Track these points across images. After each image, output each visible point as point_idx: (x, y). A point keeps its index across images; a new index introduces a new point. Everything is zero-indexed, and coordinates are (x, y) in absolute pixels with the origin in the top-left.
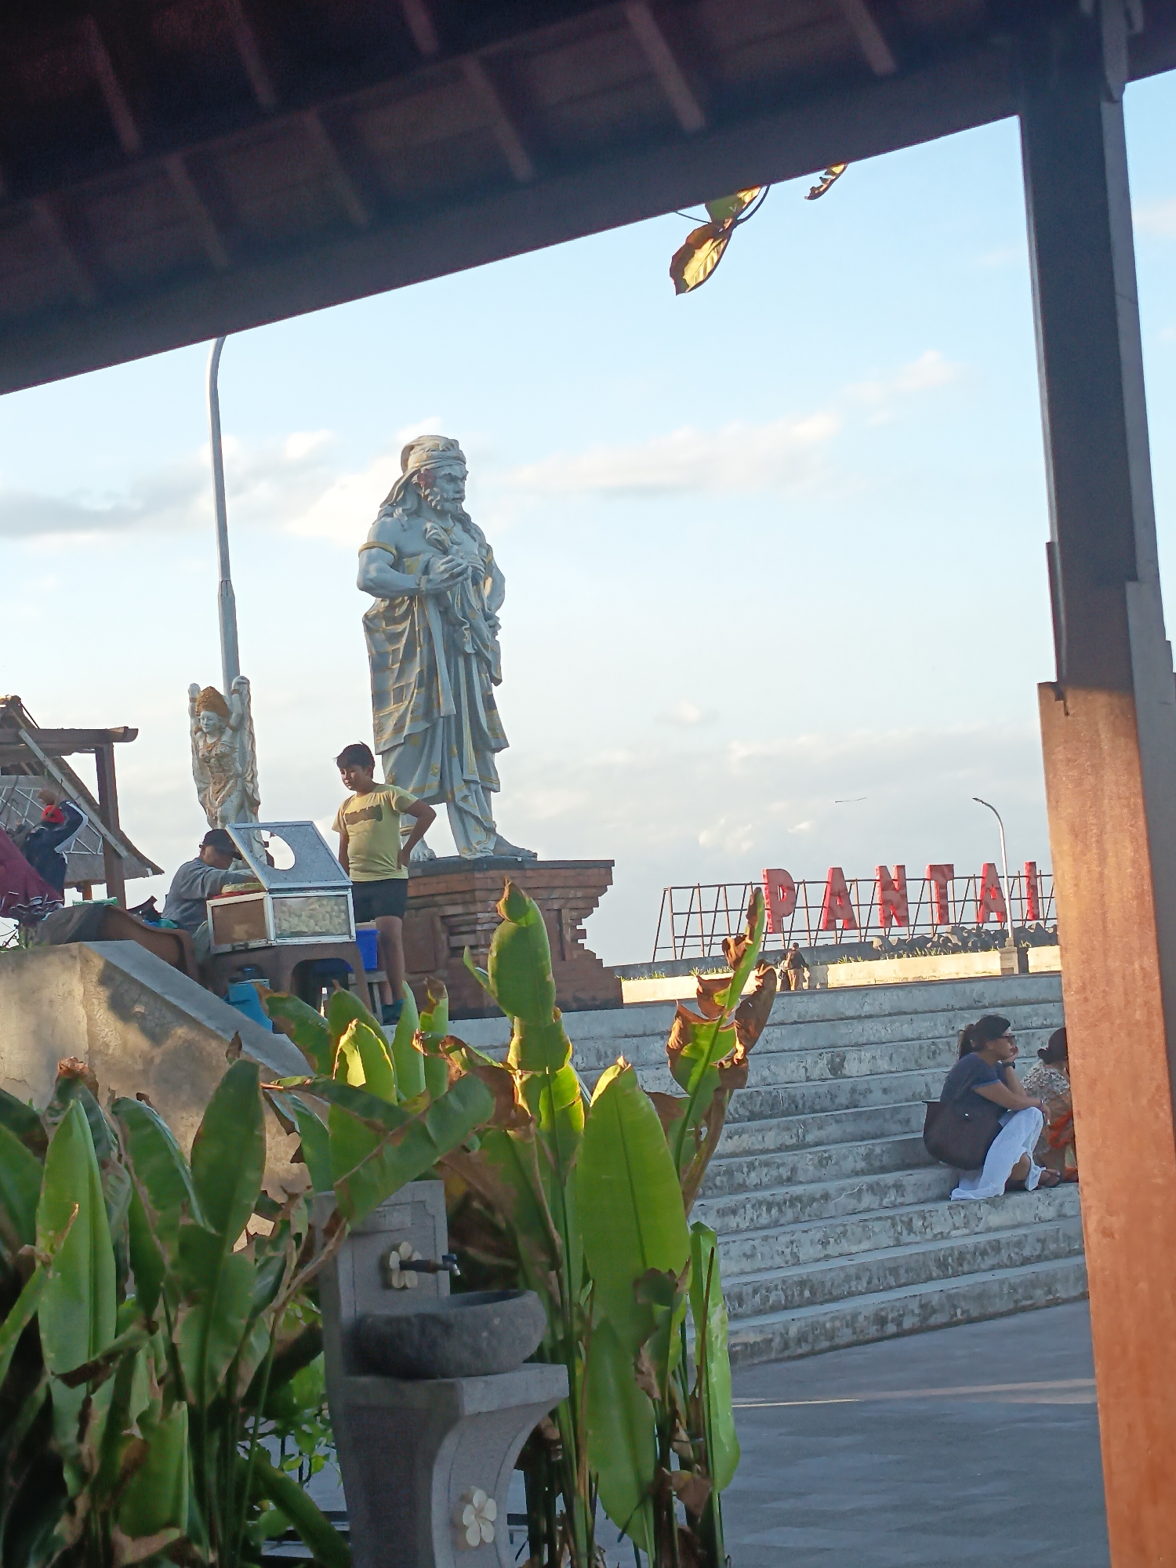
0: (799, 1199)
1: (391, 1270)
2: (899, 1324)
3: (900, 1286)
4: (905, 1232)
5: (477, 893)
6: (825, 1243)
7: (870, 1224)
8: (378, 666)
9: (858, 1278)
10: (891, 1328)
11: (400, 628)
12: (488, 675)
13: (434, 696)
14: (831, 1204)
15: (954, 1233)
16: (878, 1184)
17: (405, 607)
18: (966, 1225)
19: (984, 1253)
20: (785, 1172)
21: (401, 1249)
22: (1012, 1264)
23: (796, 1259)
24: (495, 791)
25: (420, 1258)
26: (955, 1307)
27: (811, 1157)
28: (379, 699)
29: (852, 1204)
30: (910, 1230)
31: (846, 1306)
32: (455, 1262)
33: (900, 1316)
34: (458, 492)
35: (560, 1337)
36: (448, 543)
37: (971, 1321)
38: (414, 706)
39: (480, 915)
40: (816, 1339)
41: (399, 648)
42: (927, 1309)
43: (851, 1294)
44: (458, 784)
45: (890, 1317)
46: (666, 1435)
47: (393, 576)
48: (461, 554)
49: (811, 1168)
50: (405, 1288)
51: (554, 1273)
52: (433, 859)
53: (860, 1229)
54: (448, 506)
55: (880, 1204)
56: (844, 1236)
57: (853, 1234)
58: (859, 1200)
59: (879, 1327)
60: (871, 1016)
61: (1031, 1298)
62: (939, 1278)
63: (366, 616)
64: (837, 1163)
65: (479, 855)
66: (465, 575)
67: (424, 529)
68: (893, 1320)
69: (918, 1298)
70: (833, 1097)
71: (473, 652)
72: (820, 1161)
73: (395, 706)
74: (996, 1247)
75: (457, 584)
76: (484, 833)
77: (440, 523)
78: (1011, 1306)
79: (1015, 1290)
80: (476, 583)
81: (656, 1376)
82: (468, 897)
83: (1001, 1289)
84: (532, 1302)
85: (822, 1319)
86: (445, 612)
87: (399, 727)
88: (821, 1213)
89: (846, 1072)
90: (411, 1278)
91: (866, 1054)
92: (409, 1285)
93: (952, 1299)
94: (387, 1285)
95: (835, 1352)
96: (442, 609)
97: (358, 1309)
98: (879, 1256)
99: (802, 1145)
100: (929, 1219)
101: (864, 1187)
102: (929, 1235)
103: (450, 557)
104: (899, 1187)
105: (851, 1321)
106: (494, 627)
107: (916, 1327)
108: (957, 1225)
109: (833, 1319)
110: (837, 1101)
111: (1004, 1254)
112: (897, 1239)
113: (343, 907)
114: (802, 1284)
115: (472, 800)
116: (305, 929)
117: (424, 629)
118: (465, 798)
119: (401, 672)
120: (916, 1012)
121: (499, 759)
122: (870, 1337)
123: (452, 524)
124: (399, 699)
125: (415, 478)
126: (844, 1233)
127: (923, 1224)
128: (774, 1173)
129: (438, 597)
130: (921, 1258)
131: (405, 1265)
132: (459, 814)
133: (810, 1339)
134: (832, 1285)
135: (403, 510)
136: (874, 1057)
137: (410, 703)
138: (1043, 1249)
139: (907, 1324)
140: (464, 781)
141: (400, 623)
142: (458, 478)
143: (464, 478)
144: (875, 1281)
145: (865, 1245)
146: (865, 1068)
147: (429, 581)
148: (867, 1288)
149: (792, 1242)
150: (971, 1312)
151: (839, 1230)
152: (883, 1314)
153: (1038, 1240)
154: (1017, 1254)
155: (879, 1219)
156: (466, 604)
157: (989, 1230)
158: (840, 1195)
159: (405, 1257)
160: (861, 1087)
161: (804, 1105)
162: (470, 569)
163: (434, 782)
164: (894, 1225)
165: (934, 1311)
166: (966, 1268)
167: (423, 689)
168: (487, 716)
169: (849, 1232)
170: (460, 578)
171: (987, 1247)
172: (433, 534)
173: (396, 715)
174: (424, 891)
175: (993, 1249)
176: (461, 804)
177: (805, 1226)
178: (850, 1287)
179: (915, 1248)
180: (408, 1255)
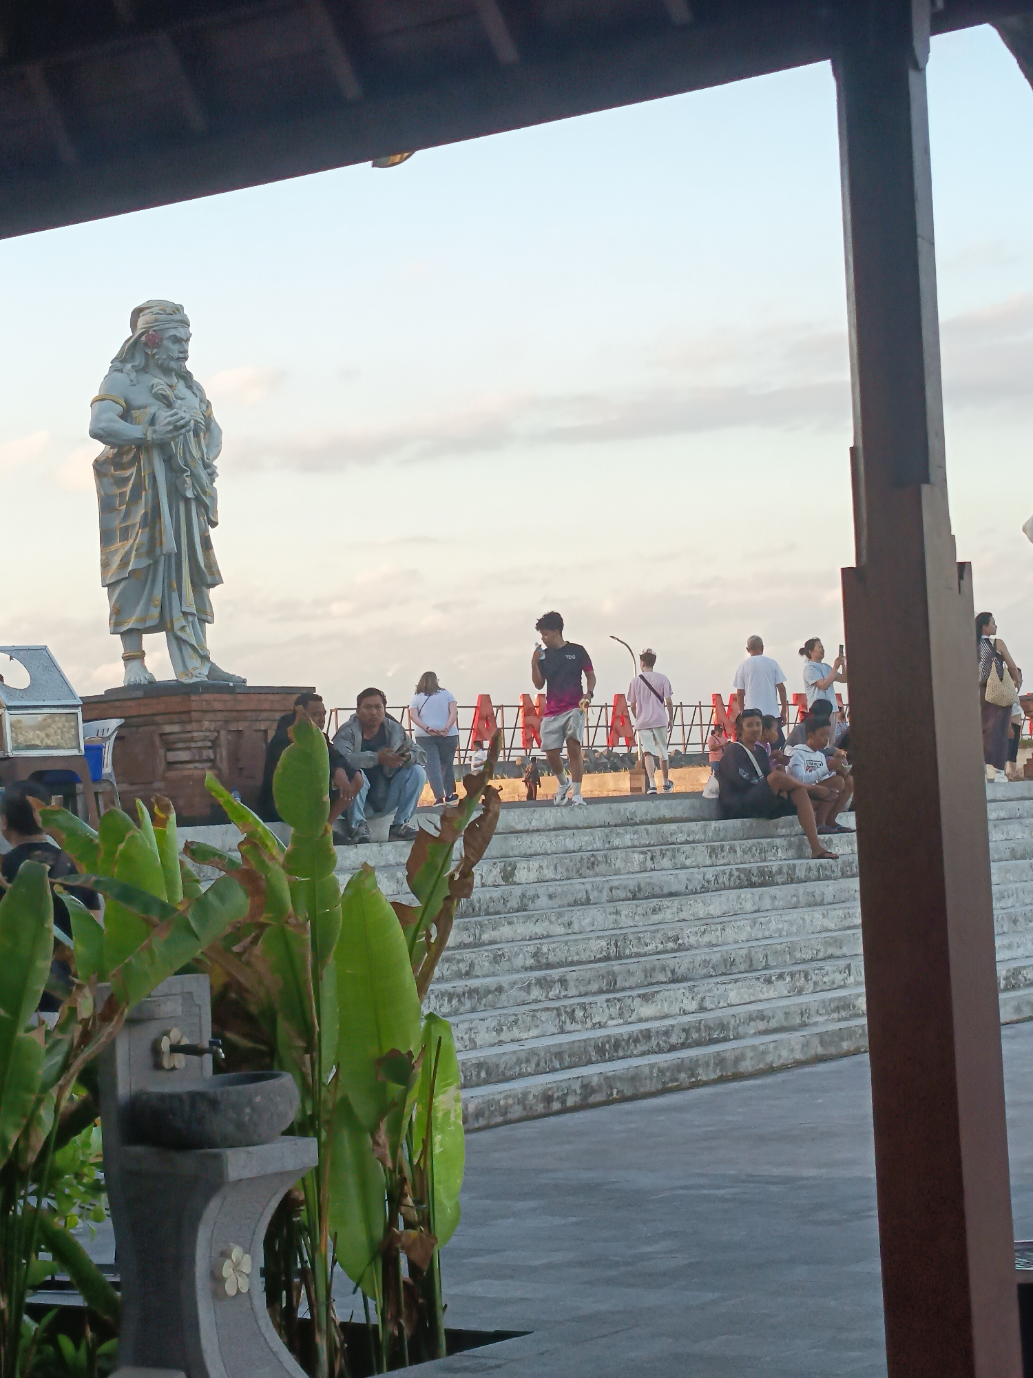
0: (476, 991)
1: (163, 1052)
2: (563, 1102)
3: (563, 1069)
4: (568, 1021)
5: (194, 715)
6: (499, 1031)
7: (538, 1014)
8: (106, 506)
9: (528, 1061)
10: (556, 1106)
11: (127, 473)
12: (206, 518)
13: (157, 535)
14: (504, 997)
15: (611, 1023)
16: (545, 978)
17: (131, 455)
18: (621, 1015)
19: (636, 1041)
20: (463, 967)
21: (172, 1034)
22: (660, 1051)
23: (473, 1044)
24: (209, 623)
25: (188, 1043)
26: (611, 1088)
27: (486, 954)
28: (106, 537)
29: (523, 995)
30: (573, 1020)
31: (518, 1086)
32: (220, 1046)
33: (564, 1094)
34: (181, 352)
35: (309, 1112)
36: (172, 398)
37: (624, 1099)
38: (139, 544)
39: (195, 734)
40: (492, 1114)
41: (126, 492)
42: (588, 1089)
43: (521, 1075)
44: (177, 615)
45: (555, 1096)
46: (395, 1200)
47: (122, 425)
48: (184, 408)
49: (487, 964)
50: (174, 1068)
51: (307, 1057)
52: (152, 683)
53: (529, 1018)
54: (173, 364)
55: (547, 997)
56: (516, 1024)
57: (524, 1022)
58: (529, 993)
59: (546, 1104)
60: (538, 831)
61: (676, 1080)
62: (597, 1062)
63: (96, 461)
64: (509, 960)
65: (194, 680)
66: (188, 428)
67: (151, 383)
68: (558, 1098)
69: (580, 1080)
70: (505, 902)
71: (194, 497)
72: (495, 958)
73: (121, 544)
74: (647, 1035)
75: (180, 435)
76: (199, 660)
77: (166, 380)
78: (660, 1087)
79: (664, 1074)
80: (196, 435)
81: (390, 1147)
82: (184, 717)
83: (651, 1072)
84: (287, 1081)
85: (497, 1097)
86: (169, 460)
87: (124, 563)
88: (495, 1003)
89: (516, 879)
90: (180, 1060)
91: (534, 864)
92: (178, 1067)
93: (609, 1081)
94: (158, 1066)
95: (508, 1126)
96: (165, 457)
97: (132, 1087)
98: (547, 1042)
99: (478, 944)
100: (589, 1010)
101: (533, 981)
102: (589, 1024)
103: (175, 410)
104: (563, 982)
105: (522, 1099)
106: (212, 475)
107: (577, 1105)
108: (613, 1016)
109: (506, 1098)
110: (509, 905)
111: (654, 1042)
112: (561, 1028)
113: (73, 724)
114: (480, 1066)
115: (189, 630)
116: (38, 742)
117: (149, 474)
118: (183, 628)
119: (127, 515)
120: (577, 828)
121: (214, 594)
122: (536, 1113)
123: (176, 380)
124: (124, 537)
125: (144, 338)
126: (516, 1022)
127: (584, 1014)
128: (455, 968)
129: (163, 446)
130: (582, 1044)
131: (175, 1049)
132: (178, 643)
133: (487, 1113)
134: (505, 1068)
135: (132, 366)
136: (541, 867)
137: (135, 540)
138: (687, 1038)
139: (571, 1101)
140: (183, 613)
141: (126, 469)
142: (182, 340)
143: (188, 340)
144: (542, 1064)
145: (533, 1033)
146: (533, 876)
147: (155, 431)
148: (535, 1071)
149: (471, 1029)
150: (625, 1091)
151: (512, 1019)
152: (550, 1093)
153: (684, 1030)
154: (665, 1042)
155: (547, 1009)
156: (188, 455)
157: (640, 1020)
158: (512, 988)
159: (174, 1041)
160: (531, 893)
161: (480, 909)
162: (192, 422)
163: (155, 612)
164: (559, 1015)
165: (593, 1091)
166: (621, 1053)
167: (147, 529)
168: (204, 555)
169: (520, 1022)
170: (183, 431)
171: (639, 1035)
172: (158, 390)
173: (122, 552)
174: (144, 711)
175: (644, 1037)
176: (179, 633)
177: (482, 1015)
178: (521, 1069)
179: (579, 1034)
180: (177, 1041)
